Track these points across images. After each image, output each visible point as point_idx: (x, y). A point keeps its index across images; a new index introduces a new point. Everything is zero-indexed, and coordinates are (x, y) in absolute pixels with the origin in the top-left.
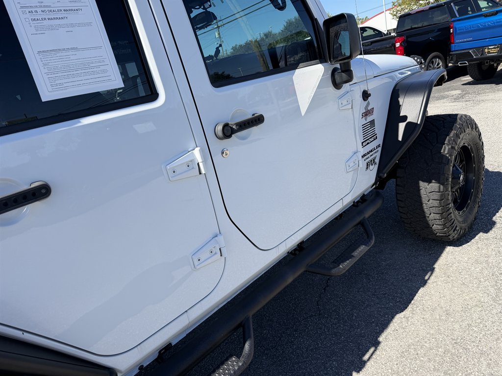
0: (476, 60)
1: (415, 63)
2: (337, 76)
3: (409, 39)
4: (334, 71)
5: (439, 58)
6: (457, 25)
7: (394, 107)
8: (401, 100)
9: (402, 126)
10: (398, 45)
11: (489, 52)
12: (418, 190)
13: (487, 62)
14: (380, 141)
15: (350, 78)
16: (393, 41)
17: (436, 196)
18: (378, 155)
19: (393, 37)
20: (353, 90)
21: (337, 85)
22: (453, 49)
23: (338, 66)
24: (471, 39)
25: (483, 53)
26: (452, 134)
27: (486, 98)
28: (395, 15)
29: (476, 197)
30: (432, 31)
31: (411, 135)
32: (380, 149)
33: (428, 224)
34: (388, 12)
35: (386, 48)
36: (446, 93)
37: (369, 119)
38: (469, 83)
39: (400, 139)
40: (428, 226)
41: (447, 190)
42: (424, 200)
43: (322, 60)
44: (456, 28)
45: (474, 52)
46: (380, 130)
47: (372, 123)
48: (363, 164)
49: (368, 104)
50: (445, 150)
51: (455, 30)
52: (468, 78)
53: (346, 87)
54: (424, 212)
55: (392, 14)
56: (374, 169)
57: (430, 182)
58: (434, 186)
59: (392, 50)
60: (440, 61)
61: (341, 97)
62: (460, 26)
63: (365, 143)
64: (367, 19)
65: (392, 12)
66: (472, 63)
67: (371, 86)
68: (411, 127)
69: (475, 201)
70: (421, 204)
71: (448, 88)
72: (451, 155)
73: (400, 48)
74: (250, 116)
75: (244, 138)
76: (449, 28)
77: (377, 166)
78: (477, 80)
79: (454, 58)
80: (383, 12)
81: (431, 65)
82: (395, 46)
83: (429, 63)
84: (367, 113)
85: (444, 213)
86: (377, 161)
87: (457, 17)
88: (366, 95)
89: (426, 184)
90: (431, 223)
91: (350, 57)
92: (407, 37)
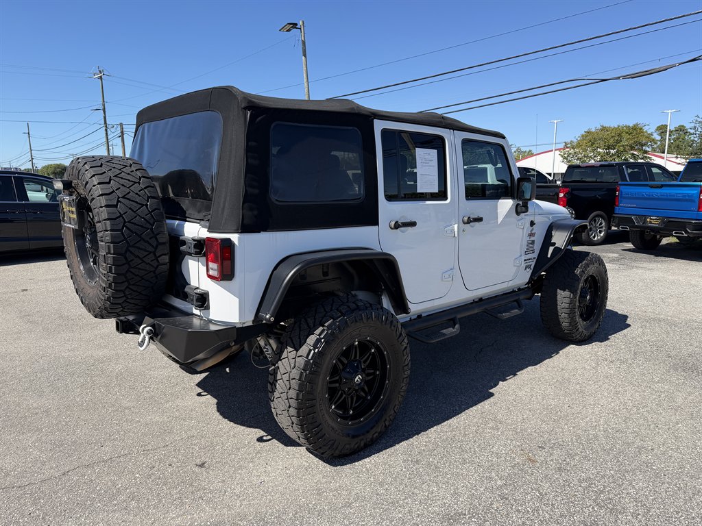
0: (637, 227)
1: (568, 213)
2: (519, 208)
3: (573, 192)
4: (518, 205)
5: (603, 218)
6: (624, 189)
7: (548, 236)
8: (553, 233)
9: (551, 249)
10: (561, 195)
11: (650, 223)
12: (556, 295)
13: (647, 232)
14: (536, 255)
15: (527, 211)
16: (557, 190)
17: (568, 300)
18: (533, 264)
19: (558, 187)
20: (526, 218)
21: (518, 213)
22: (616, 211)
23: (521, 203)
24: (635, 206)
25: (645, 222)
26: (583, 263)
27: (641, 265)
28: (565, 158)
29: (598, 317)
30: (600, 189)
31: (556, 255)
32: (535, 260)
33: (559, 321)
34: (557, 152)
35: (549, 195)
36: (604, 254)
37: (532, 239)
38: (629, 250)
39: (549, 256)
40: (559, 324)
41: (575, 298)
42: (559, 302)
43: (512, 197)
44: (622, 192)
45: (636, 219)
46: (537, 247)
47: (533, 242)
48: (524, 265)
49: (533, 229)
50: (578, 271)
51: (621, 193)
52: (630, 246)
53: (522, 215)
54: (558, 311)
55: (562, 156)
56: (529, 272)
57: (564, 291)
58: (567, 293)
59: (555, 200)
60: (603, 221)
61: (518, 220)
62: (626, 190)
63: (527, 253)
64: (530, 154)
65: (562, 154)
66: (634, 229)
67: (537, 219)
68: (557, 250)
69: (596, 320)
70: (556, 305)
71: (607, 250)
72: (581, 276)
73: (564, 199)
74: (476, 217)
75: (472, 227)
76: (615, 190)
77: (531, 271)
78: (639, 249)
79: (617, 221)
80: (552, 151)
81: (593, 223)
82: (558, 195)
83: (591, 220)
84: (531, 235)
85: (571, 314)
86: (532, 267)
87: (627, 181)
88: (532, 224)
89: (562, 292)
90: (561, 320)
91: (530, 200)
92: (572, 190)
